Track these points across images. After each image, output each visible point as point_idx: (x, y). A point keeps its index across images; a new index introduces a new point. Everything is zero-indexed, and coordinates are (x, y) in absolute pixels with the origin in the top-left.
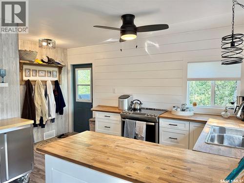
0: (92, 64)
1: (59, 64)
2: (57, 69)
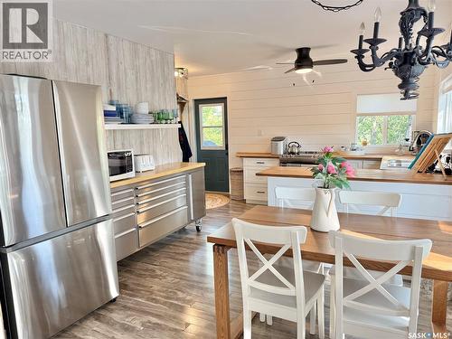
0: (226, 98)
1: (183, 99)
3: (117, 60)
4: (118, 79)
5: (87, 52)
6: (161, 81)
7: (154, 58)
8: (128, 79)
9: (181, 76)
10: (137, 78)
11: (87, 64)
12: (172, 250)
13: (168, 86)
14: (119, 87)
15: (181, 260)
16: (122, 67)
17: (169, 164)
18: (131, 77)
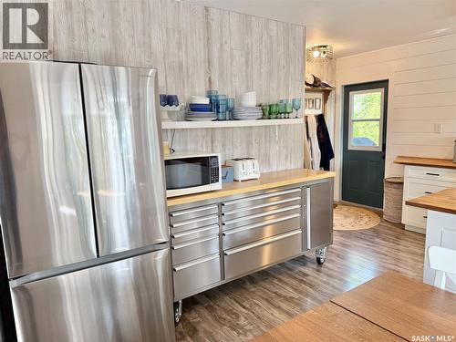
0: (387, 81)
1: (327, 86)
2: (320, 95)
3: (221, 38)
4: (221, 64)
5: (179, 32)
6: (283, 62)
7: (274, 33)
8: (234, 64)
9: (323, 56)
10: (247, 62)
11: (179, 46)
12: (274, 286)
13: (292, 69)
14: (221, 74)
15: (279, 308)
16: (226, 48)
17: (286, 170)
18: (239, 59)
